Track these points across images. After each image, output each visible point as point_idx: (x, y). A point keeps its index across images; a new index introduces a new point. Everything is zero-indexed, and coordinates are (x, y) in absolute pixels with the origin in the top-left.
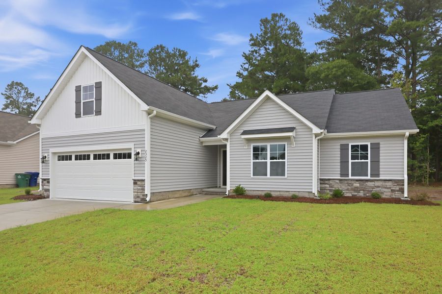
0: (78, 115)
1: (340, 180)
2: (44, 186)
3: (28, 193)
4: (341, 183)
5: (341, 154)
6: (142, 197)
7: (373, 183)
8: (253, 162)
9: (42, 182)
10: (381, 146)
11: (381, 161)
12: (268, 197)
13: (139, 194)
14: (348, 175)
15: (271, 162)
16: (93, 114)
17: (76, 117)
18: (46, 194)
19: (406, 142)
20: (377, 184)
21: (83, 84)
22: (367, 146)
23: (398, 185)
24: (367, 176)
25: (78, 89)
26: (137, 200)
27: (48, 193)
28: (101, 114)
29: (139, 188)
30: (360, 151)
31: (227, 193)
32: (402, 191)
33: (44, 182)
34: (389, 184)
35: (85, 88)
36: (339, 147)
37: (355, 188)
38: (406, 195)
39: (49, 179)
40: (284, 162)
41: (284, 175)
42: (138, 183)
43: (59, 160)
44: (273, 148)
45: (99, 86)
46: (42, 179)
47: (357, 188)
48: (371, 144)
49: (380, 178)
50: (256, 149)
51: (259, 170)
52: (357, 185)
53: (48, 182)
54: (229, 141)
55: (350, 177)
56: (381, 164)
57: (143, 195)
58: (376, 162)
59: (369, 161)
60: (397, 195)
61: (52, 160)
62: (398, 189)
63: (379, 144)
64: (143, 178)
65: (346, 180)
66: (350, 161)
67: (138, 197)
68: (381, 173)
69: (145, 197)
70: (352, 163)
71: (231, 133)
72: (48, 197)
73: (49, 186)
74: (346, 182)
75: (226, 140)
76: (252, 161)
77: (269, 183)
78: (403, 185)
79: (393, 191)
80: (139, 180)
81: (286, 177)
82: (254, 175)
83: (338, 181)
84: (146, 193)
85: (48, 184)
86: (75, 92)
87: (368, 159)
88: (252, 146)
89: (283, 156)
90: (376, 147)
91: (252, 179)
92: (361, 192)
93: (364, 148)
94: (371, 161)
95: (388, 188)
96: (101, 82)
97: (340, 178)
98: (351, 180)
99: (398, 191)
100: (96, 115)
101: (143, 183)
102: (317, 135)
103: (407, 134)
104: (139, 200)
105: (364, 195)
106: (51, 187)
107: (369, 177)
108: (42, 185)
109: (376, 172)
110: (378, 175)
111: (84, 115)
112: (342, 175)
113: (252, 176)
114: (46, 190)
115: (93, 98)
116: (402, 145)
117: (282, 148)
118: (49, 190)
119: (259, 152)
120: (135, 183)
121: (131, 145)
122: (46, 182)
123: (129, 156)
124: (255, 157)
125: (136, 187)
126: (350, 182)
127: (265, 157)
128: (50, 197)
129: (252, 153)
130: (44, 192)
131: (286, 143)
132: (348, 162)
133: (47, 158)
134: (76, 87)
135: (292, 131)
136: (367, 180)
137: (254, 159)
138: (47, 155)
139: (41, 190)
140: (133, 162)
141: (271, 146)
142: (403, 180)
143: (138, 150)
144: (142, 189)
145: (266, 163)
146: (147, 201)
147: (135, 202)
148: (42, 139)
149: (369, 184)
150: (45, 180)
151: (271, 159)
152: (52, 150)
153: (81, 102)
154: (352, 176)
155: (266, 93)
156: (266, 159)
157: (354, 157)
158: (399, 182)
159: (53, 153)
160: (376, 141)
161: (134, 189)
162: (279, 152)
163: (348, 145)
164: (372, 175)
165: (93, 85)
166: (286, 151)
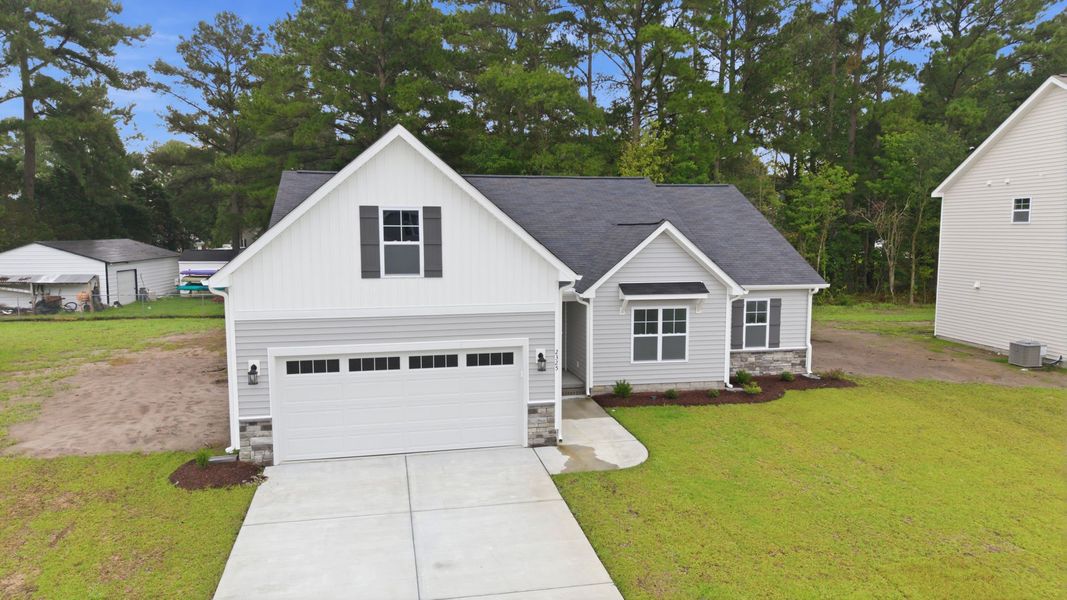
0: (369, 271)
1: (731, 354)
4: (734, 360)
5: (734, 315)
6: (546, 434)
7: (772, 356)
8: (635, 339)
9: (242, 429)
10: (782, 303)
11: (782, 324)
12: (671, 396)
13: (541, 430)
14: (742, 345)
15: (664, 338)
16: (417, 271)
17: (363, 277)
18: (258, 457)
19: (810, 299)
20: (777, 356)
21: (384, 205)
22: (765, 302)
23: (799, 357)
24: (764, 345)
25: (368, 215)
26: (535, 442)
27: (267, 453)
28: (440, 276)
29: (542, 419)
30: (756, 312)
31: (588, 392)
32: (803, 364)
33: (250, 429)
34: (789, 356)
35: (391, 216)
37: (749, 363)
38: (810, 371)
39: (269, 421)
40: (684, 337)
41: (684, 358)
42: (539, 411)
43: (290, 372)
44: (667, 314)
45: (433, 214)
46: (241, 422)
47: (753, 364)
48: (772, 300)
49: (780, 348)
50: (639, 315)
51: (644, 351)
52: (752, 359)
53: (268, 428)
54: (591, 301)
55: (745, 349)
56: (781, 328)
57: (550, 432)
58: (776, 326)
59: (767, 324)
61: (274, 374)
62: (798, 362)
63: (780, 300)
64: (553, 401)
65: (739, 353)
66: (745, 325)
67: (541, 436)
68: (781, 341)
69: (554, 435)
70: (747, 327)
71: (597, 289)
72: (270, 463)
73: (271, 436)
74: (739, 356)
75: (587, 300)
77: (658, 374)
78: (805, 357)
79: (793, 365)
80: (542, 406)
81: (687, 360)
82: (635, 359)
84: (556, 428)
85: (266, 433)
86: (358, 221)
87: (765, 321)
88: (633, 309)
89: (681, 328)
90: (776, 305)
91: (633, 365)
92: (757, 369)
93: (762, 305)
94: (770, 325)
95: (788, 362)
96: (439, 208)
97: (730, 350)
98: (748, 353)
99: (799, 364)
100: (426, 276)
101: (549, 410)
102: (732, 297)
103: (817, 290)
104: (542, 441)
105: (760, 373)
106: (277, 437)
107: (766, 348)
108: (242, 437)
109: (775, 342)
110: (777, 345)
111: (387, 272)
112: (734, 347)
113: (632, 361)
114: (256, 448)
115: (418, 240)
116: (805, 303)
117: (681, 314)
118: (270, 447)
119: (644, 321)
120: (532, 410)
121: (523, 341)
122: (258, 427)
123: (508, 358)
124: (638, 329)
125: (536, 418)
126: (744, 355)
127: (653, 329)
128: (276, 462)
129: (633, 322)
130: (253, 453)
131: (687, 308)
132: (742, 326)
133: (258, 370)
134: (363, 209)
135: (706, 291)
136: (764, 353)
137: (635, 333)
138: (256, 362)
139: (238, 448)
140: (526, 373)
141: (664, 311)
142: (806, 350)
143: (539, 351)
144: (549, 422)
145: (656, 338)
146: (561, 441)
147: (533, 446)
148: (237, 323)
149: (768, 357)
150: (253, 423)
151: (663, 332)
152: (273, 351)
153: (378, 245)
154: (747, 346)
155: (666, 226)
156: (656, 332)
157: (750, 319)
158: (802, 353)
159: (277, 358)
160: (776, 296)
161: (529, 423)
162: (676, 320)
163: (743, 301)
164: (771, 345)
165: (416, 212)
166: (687, 321)
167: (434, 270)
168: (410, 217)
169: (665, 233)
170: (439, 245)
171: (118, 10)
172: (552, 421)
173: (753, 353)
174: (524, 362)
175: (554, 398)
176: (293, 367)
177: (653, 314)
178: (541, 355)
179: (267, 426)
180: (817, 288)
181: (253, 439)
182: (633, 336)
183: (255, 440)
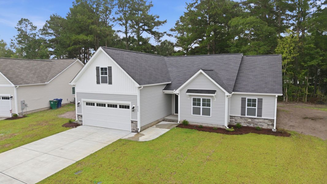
0: (98, 82)
1: (241, 117)
2: (79, 119)
3: (70, 122)
4: (241, 119)
5: (242, 103)
6: (136, 129)
7: (258, 120)
9: (78, 116)
10: (263, 100)
11: (263, 108)
12: (201, 128)
13: (134, 128)
14: (245, 115)
15: (203, 108)
16: (107, 83)
17: (97, 84)
18: (80, 123)
19: (276, 99)
20: (260, 121)
21: (101, 66)
22: (256, 99)
23: (271, 122)
24: (255, 116)
25: (98, 69)
27: (81, 122)
28: (112, 84)
29: (135, 125)
30: (252, 102)
31: (178, 122)
32: (273, 125)
33: (79, 116)
34: (266, 121)
35: (102, 69)
36: (241, 99)
37: (249, 122)
38: (275, 128)
39: (82, 115)
40: (210, 108)
41: (210, 115)
42: (134, 122)
43: (87, 105)
44: (204, 100)
45: (110, 68)
47: (250, 122)
48: (258, 99)
49: (262, 118)
50: (194, 100)
51: (196, 111)
52: (250, 120)
53: (82, 117)
54: (179, 94)
55: (246, 116)
56: (263, 110)
57: (137, 129)
58: (260, 109)
59: (256, 108)
60: (270, 127)
61: (83, 105)
62: (271, 124)
63: (262, 99)
64: (137, 120)
66: (247, 107)
67: (134, 130)
68: (262, 115)
70: (247, 108)
71: (181, 90)
72: (82, 125)
73: (82, 119)
74: (244, 118)
77: (200, 120)
78: (274, 122)
79: (268, 125)
82: (193, 114)
83: (239, 118)
86: (96, 70)
87: (256, 107)
88: (192, 97)
89: (209, 105)
90: (260, 101)
91: (192, 116)
92: (252, 124)
93: (254, 100)
94: (258, 108)
95: (266, 123)
97: (240, 116)
98: (247, 118)
99: (271, 125)
100: (109, 84)
101: (136, 123)
102: (227, 96)
103: (277, 96)
104: (134, 131)
105: (253, 126)
107: (256, 117)
108: (78, 118)
109: (260, 115)
110: (261, 116)
111: (101, 83)
112: (242, 115)
115: (107, 75)
116: (274, 101)
117: (209, 100)
118: (82, 121)
119: (196, 102)
120: (132, 122)
121: (130, 103)
123: (128, 107)
125: (133, 124)
126: (246, 118)
129: (192, 102)
131: (211, 99)
132: (245, 108)
134: (96, 67)
135: (214, 93)
136: (255, 118)
137: (193, 105)
138: (80, 102)
139: (77, 120)
140: (131, 111)
141: (203, 99)
142: (274, 119)
145: (200, 108)
147: (132, 132)
148: (77, 93)
149: (256, 120)
150: (79, 115)
151: (202, 106)
152: (83, 100)
153: (100, 76)
154: (247, 115)
155: (201, 71)
156: (200, 106)
157: (249, 105)
160: (260, 97)
161: (131, 125)
162: (207, 103)
163: (246, 98)
164: (258, 116)
165: (107, 68)
166: (211, 103)
167: (110, 83)
168: (106, 69)
169: (201, 73)
170: (111, 76)
171: (158, 17)
172: (137, 126)
173: (250, 118)
177: (199, 100)
178: (134, 107)
182: (192, 106)
183: (80, 119)
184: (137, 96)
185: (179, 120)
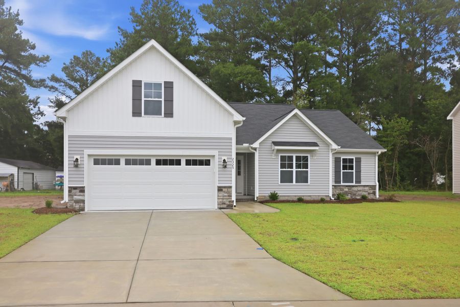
0: (136, 113)
1: (335, 186)
3: (49, 205)
4: (335, 188)
5: (335, 165)
6: (228, 203)
7: (357, 188)
9: (70, 191)
10: (362, 160)
11: (362, 171)
12: (300, 200)
13: (224, 200)
14: (341, 182)
15: (296, 171)
16: (161, 115)
17: (133, 116)
18: (77, 206)
19: (377, 158)
20: (360, 188)
21: (145, 80)
22: (353, 159)
23: (372, 189)
24: (353, 182)
25: (137, 85)
26: (222, 206)
27: (82, 204)
28: (172, 117)
29: (225, 194)
30: (348, 164)
31: (256, 199)
32: (374, 193)
33: (74, 191)
34: (367, 188)
35: (148, 85)
36: (334, 160)
37: (345, 192)
38: (378, 197)
39: (84, 187)
40: (307, 171)
41: (307, 182)
42: (224, 190)
43: (95, 164)
44: (298, 158)
45: (169, 86)
46: (69, 187)
47: (346, 192)
48: (356, 158)
49: (361, 184)
50: (283, 158)
51: (286, 178)
52: (346, 189)
54: (257, 150)
55: (342, 184)
56: (362, 173)
57: (230, 202)
58: (359, 172)
59: (354, 171)
60: (371, 197)
61: (87, 164)
62: (372, 192)
63: (360, 158)
65: (339, 186)
66: (342, 171)
67: (224, 204)
68: (362, 180)
69: (232, 203)
70: (343, 172)
71: (260, 143)
72: (83, 209)
73: (84, 196)
74: (339, 187)
75: (255, 149)
76: (280, 170)
77: (294, 189)
78: (375, 189)
79: (369, 194)
80: (225, 187)
81: (309, 184)
82: (281, 182)
83: (333, 187)
84: (233, 199)
85: (82, 194)
86: (132, 87)
88: (280, 155)
89: (306, 166)
90: (359, 161)
91: (280, 185)
92: (349, 195)
93: (351, 161)
95: (366, 192)
96: (172, 82)
97: (334, 184)
99: (372, 194)
100: (165, 117)
101: (228, 190)
103: (380, 153)
104: (225, 206)
105: (351, 197)
106: (87, 197)
107: (354, 184)
108: (69, 195)
109: (358, 181)
110: (360, 182)
111: (145, 114)
112: (336, 182)
113: (280, 183)
114: (77, 202)
115: (161, 98)
116: (374, 160)
117: (306, 159)
118: (83, 201)
119: (286, 162)
120: (220, 189)
121: (215, 153)
122: (78, 191)
123: (207, 163)
124: (283, 166)
125: (221, 194)
126: (342, 187)
127: (291, 166)
128: (86, 210)
129: (280, 162)
130: (74, 204)
131: (309, 155)
132: (340, 172)
133: (79, 161)
134: (134, 81)
135: (318, 146)
136: (353, 186)
137: (281, 168)
138: (78, 157)
139: (67, 201)
140: (216, 169)
141: (296, 157)
142: (376, 185)
143: (224, 158)
144: (229, 196)
145: (292, 171)
146: (235, 206)
147: (220, 208)
148: (69, 137)
149: (355, 189)
150: (75, 188)
151: (296, 168)
152: (87, 152)
153: (141, 100)
154: (343, 183)
155: (296, 111)
156: (292, 168)
157: (345, 168)
158: (373, 187)
159: (89, 155)
160: (358, 156)
161: (218, 196)
162: (303, 162)
163: (340, 158)
164: (356, 182)
165: (161, 84)
166: (309, 162)
167: (169, 114)
168: (158, 86)
169: (295, 115)
170: (172, 101)
172: (230, 196)
173: (347, 186)
174: (216, 164)
175: (231, 184)
176: (97, 162)
177: (291, 158)
178: (224, 160)
179: (82, 190)
180: (380, 151)
181: (75, 197)
183: (76, 197)
184: (231, 139)
185: (257, 194)
